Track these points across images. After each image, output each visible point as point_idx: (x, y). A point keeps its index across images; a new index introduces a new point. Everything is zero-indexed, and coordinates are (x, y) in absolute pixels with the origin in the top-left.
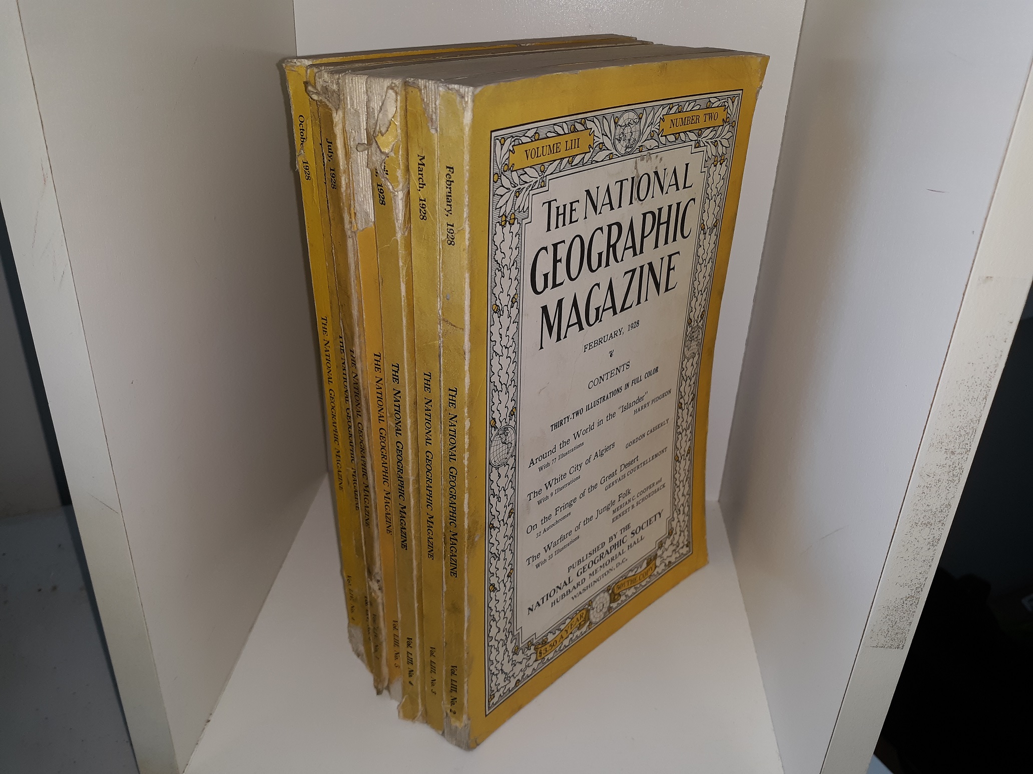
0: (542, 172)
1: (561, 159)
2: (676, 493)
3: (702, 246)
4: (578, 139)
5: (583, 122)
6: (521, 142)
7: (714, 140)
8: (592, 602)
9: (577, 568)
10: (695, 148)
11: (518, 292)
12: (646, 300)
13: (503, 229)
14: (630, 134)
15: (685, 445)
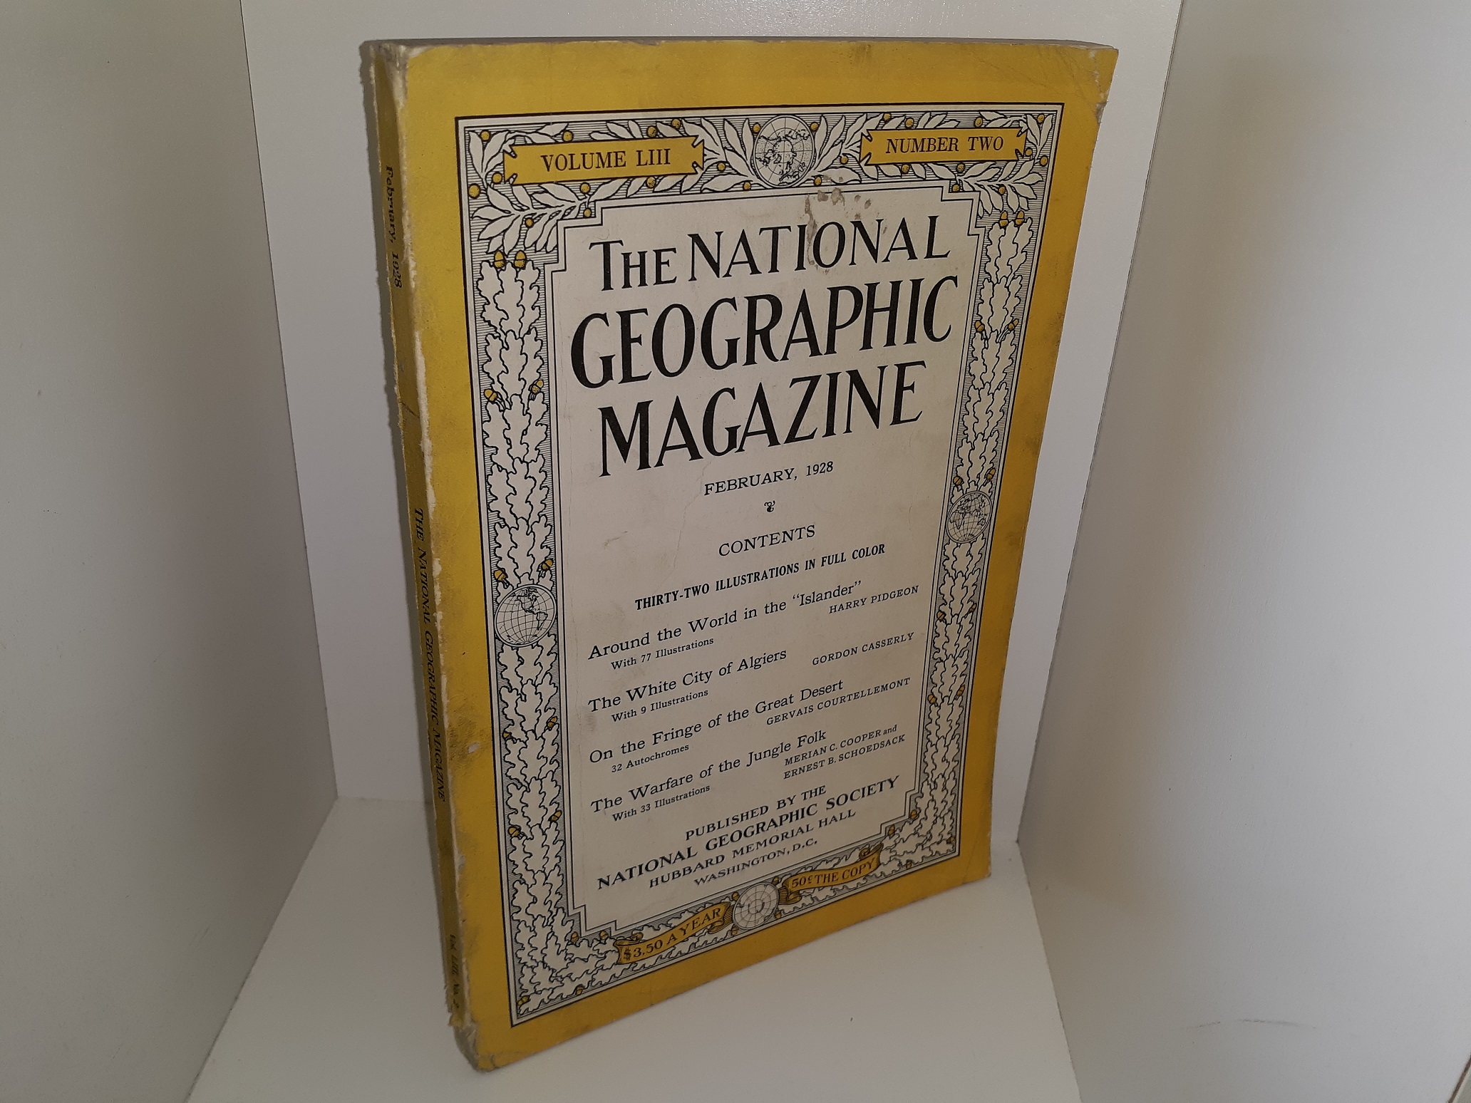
0: (584, 194)
1: (628, 178)
2: (928, 755)
3: (980, 358)
4: (667, 150)
5: (677, 124)
6: (529, 142)
7: (997, 182)
8: (738, 896)
9: (706, 837)
10: (951, 191)
11: (544, 376)
12: (848, 431)
13: (498, 273)
14: (791, 154)
15: (950, 680)
